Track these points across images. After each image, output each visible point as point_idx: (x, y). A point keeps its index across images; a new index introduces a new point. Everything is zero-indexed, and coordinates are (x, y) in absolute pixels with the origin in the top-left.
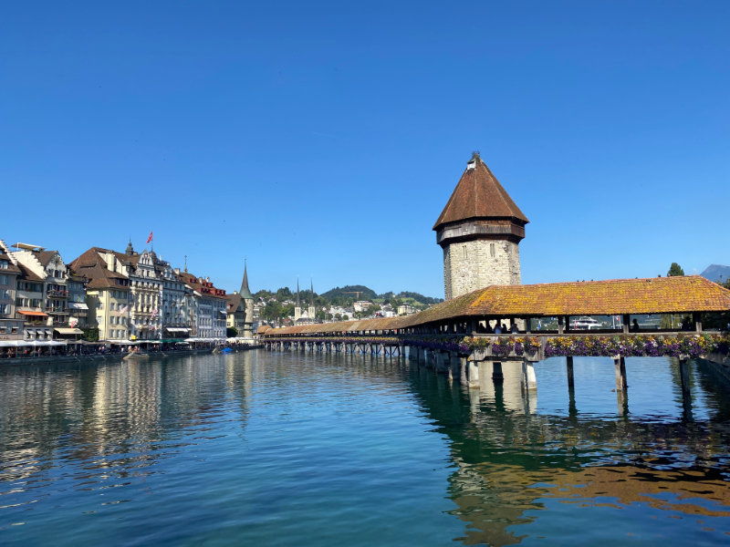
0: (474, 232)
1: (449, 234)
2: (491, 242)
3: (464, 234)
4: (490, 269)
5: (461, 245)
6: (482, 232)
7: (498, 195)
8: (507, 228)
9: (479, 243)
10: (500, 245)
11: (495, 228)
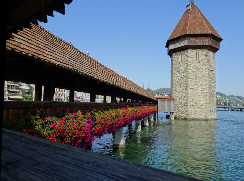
0: (185, 44)
1: (172, 47)
2: (197, 51)
3: (180, 46)
4: (195, 67)
5: (178, 53)
6: (190, 44)
7: (202, 22)
8: (208, 41)
9: (189, 51)
10: (202, 52)
11: (199, 41)
